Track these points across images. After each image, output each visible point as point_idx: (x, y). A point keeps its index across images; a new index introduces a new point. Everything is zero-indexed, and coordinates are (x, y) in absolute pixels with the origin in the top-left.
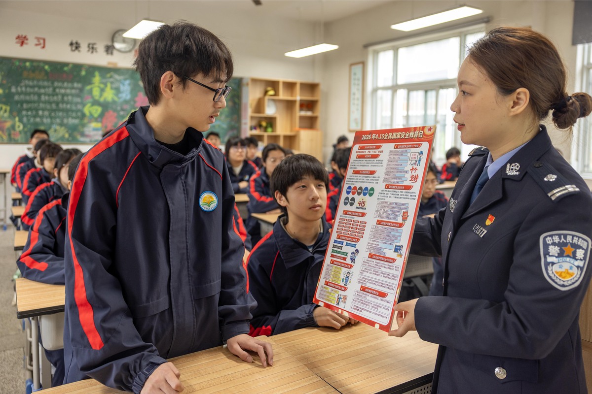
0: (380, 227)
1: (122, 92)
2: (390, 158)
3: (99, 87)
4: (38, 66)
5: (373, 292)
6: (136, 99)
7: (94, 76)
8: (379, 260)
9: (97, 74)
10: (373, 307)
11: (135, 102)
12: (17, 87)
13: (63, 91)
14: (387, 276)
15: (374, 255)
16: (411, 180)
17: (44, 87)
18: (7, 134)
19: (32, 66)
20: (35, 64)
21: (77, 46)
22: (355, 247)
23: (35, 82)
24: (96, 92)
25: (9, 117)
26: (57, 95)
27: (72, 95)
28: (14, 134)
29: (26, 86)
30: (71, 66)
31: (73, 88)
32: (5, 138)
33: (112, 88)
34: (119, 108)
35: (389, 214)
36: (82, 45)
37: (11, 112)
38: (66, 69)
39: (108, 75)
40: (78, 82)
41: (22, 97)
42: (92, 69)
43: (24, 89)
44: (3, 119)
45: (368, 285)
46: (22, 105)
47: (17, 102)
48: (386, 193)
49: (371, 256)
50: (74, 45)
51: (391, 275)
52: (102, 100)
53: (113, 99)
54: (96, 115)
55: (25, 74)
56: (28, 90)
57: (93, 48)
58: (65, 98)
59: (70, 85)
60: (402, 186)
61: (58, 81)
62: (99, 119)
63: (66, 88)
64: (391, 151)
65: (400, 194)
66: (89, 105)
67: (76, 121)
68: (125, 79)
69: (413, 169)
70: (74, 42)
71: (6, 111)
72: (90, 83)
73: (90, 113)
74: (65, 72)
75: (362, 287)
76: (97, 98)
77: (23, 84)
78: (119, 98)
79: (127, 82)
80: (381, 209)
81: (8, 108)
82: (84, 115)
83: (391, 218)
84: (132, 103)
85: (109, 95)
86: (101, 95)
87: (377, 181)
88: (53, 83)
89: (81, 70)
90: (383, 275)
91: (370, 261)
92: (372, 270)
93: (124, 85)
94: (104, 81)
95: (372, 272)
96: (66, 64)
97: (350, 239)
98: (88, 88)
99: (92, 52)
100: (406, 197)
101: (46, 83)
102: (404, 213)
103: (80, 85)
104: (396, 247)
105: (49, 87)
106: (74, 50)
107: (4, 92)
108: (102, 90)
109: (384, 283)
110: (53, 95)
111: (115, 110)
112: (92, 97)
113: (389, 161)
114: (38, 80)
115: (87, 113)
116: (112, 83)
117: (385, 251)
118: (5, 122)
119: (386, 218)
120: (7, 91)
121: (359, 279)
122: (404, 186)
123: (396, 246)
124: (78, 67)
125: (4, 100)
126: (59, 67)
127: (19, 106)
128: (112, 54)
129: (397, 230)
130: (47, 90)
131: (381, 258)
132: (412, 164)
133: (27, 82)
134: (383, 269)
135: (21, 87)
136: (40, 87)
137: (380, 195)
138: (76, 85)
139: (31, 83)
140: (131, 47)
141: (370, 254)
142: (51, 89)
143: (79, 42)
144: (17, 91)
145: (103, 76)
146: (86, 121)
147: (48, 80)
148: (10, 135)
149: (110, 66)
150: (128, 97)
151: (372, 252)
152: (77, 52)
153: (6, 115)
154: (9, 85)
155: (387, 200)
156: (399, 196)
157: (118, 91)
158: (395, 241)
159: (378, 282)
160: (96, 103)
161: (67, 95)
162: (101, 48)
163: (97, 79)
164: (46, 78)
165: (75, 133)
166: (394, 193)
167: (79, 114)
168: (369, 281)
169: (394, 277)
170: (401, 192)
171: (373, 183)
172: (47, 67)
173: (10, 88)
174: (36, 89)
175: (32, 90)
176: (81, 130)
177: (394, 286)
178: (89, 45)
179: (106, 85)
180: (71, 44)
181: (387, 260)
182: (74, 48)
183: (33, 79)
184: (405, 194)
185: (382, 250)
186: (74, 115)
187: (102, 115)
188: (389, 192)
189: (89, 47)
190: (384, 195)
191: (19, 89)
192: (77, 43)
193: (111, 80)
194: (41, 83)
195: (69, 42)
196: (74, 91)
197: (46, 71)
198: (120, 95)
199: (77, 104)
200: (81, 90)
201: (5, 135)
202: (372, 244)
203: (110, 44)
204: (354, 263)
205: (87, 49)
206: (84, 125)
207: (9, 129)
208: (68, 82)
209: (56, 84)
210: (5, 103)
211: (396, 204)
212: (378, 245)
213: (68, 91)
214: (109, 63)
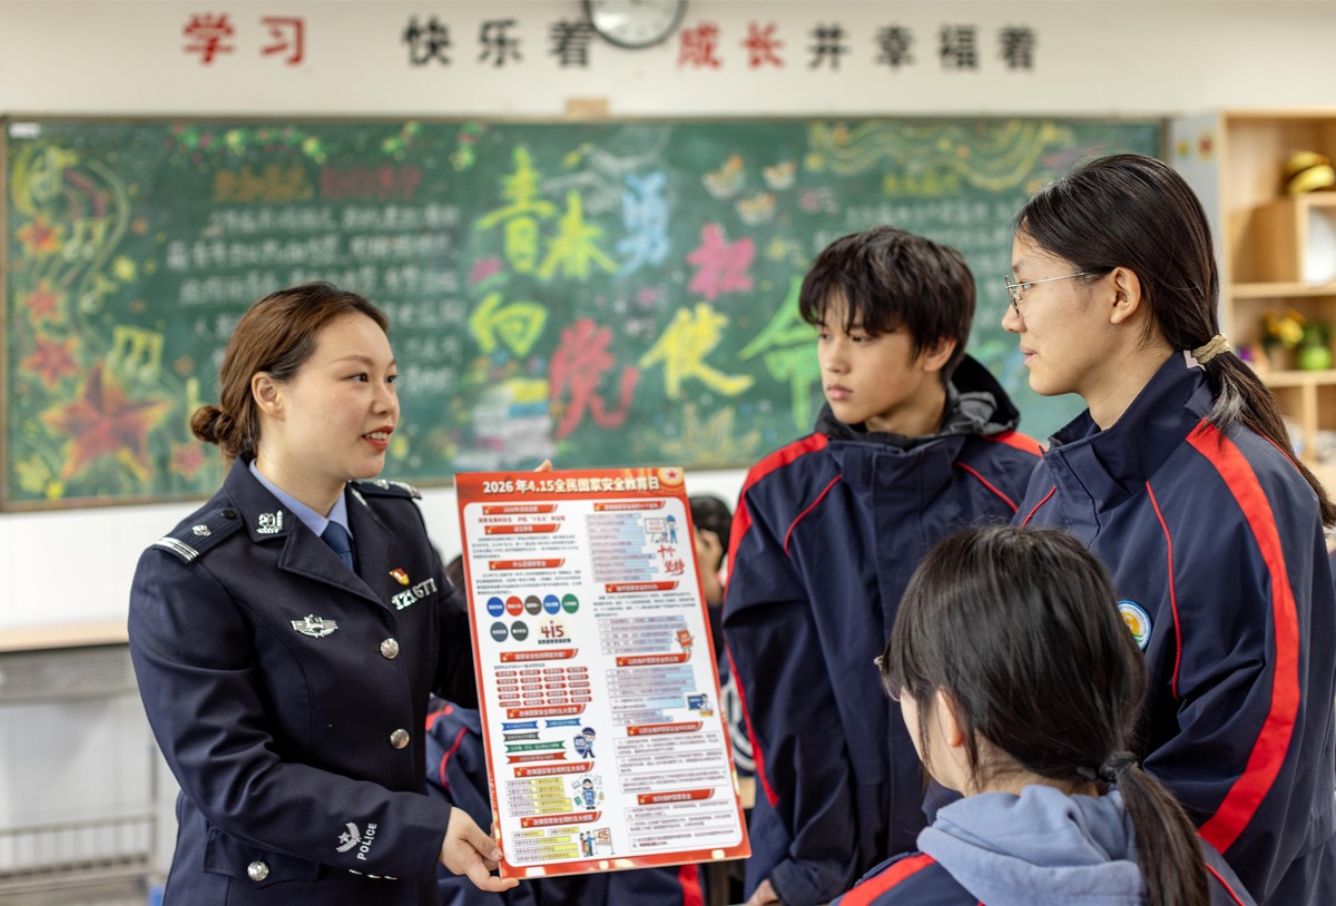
0: (630, 670)
1: (636, 231)
2: (591, 531)
3: (532, 215)
4: (277, 144)
5: (674, 797)
6: (696, 257)
7: (510, 169)
8: (661, 733)
9: (522, 156)
10: (689, 824)
11: (689, 270)
12: (190, 246)
13: (380, 247)
14: (693, 757)
15: (642, 727)
16: (669, 570)
17: (302, 237)
18: (151, 459)
19: (251, 146)
20: (264, 136)
21: (438, 37)
22: (578, 724)
23: (266, 218)
24: (520, 240)
25: (162, 382)
26: (356, 265)
27: (420, 262)
28: (182, 459)
29: (230, 239)
30: (411, 129)
31: (423, 230)
32: (146, 476)
33: (587, 216)
34: (620, 306)
35: (642, 642)
36: (454, 35)
37: (168, 358)
38: (390, 145)
39: (572, 159)
40: (445, 200)
41: (214, 288)
42: (502, 137)
43: (219, 251)
44: (135, 395)
45: (656, 788)
46: (212, 327)
47: (194, 312)
48: (613, 601)
49: (635, 732)
50: (426, 37)
51: (704, 753)
52: (546, 273)
53: (592, 261)
54: (522, 347)
55: (224, 183)
56: (239, 252)
57: (501, 42)
58: (392, 279)
59: (409, 216)
60: (652, 584)
61: (360, 205)
62: (538, 364)
63: (392, 234)
64: (589, 517)
65: (652, 599)
66: (493, 300)
67: (438, 380)
68: (645, 171)
69: (662, 550)
70: (423, 22)
71: (146, 356)
72: (495, 201)
73: (497, 335)
74: (389, 159)
75: (640, 797)
76: (524, 266)
77: (213, 231)
78: (620, 259)
79: (654, 182)
80: (616, 636)
81: (157, 342)
82: (470, 350)
83: (651, 649)
84: (678, 277)
85: (576, 249)
86: (542, 253)
87: (578, 581)
88: (338, 216)
89: (453, 148)
90: (684, 759)
91: (637, 741)
92: (652, 757)
93: (638, 197)
94: (554, 185)
95: (653, 760)
96: (392, 125)
97: (551, 711)
98: (486, 222)
99: (500, 62)
100: (670, 603)
101: (309, 219)
102: (680, 634)
103: (450, 215)
104: (692, 700)
105: (321, 234)
106: (424, 61)
107: (140, 273)
108: (547, 229)
109: (695, 772)
110: (341, 270)
111: (604, 318)
112: (507, 266)
113: (592, 538)
114: (278, 208)
115: (486, 341)
116: (587, 192)
117: (666, 713)
118: (146, 404)
119: (639, 650)
120: (151, 267)
121: (625, 785)
122: (658, 584)
123: (690, 698)
124: (441, 131)
125: (139, 306)
126: (361, 138)
127: (200, 327)
128: (583, 60)
129: (677, 669)
130: (313, 246)
131: (663, 729)
132: (657, 541)
133: (231, 219)
134: (678, 748)
135: (209, 243)
136: (284, 237)
137: (599, 607)
138: (433, 215)
139: (247, 224)
140: (666, 22)
141: (629, 729)
142: (331, 243)
143: (443, 20)
144: (191, 262)
145: (547, 166)
146: (479, 376)
147: (316, 204)
148: (163, 462)
149: (577, 116)
150: (661, 252)
151: (633, 723)
152: (434, 64)
153: (149, 373)
154: (161, 237)
155: (622, 615)
156: (653, 604)
157: (612, 224)
158: (683, 689)
159: (678, 776)
160: (521, 289)
161: (400, 264)
162: (535, 39)
163: (522, 181)
164: (308, 194)
165: (437, 436)
166: (637, 599)
167: (451, 345)
168: (655, 781)
169: (713, 755)
170: (654, 596)
171: (567, 584)
172: (311, 146)
173: (162, 253)
174: (270, 248)
175: (252, 255)
176: (462, 417)
177: (721, 771)
178: (487, 27)
179: (560, 202)
180: (412, 33)
181: (681, 728)
182: (422, 52)
183: (254, 206)
184: (665, 598)
185: (658, 713)
186: (430, 350)
187: (548, 344)
188: (623, 600)
189: (484, 39)
190: (610, 606)
191: (200, 254)
192: (434, 27)
193: (585, 178)
194: (289, 220)
195: (402, 24)
196: (425, 244)
197: (308, 162)
198: (625, 246)
199: (442, 297)
200: (457, 235)
201: (143, 463)
202: (625, 707)
203: (573, 16)
204: (593, 756)
205: (479, 49)
206: (471, 397)
207: (159, 438)
208: (402, 204)
209: (352, 218)
210: (145, 322)
211: (652, 620)
212: (644, 706)
213: (403, 245)
214: (572, 104)
